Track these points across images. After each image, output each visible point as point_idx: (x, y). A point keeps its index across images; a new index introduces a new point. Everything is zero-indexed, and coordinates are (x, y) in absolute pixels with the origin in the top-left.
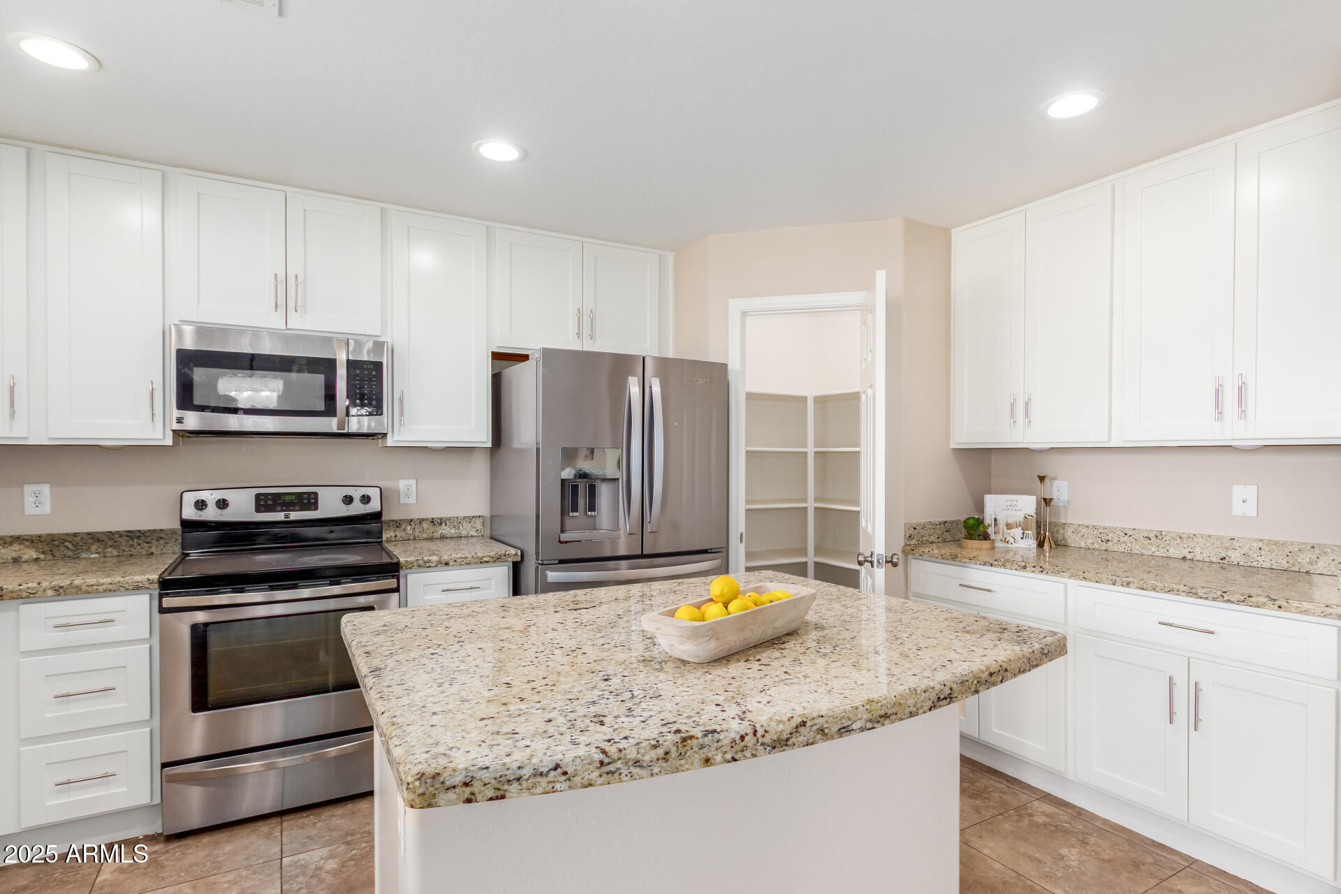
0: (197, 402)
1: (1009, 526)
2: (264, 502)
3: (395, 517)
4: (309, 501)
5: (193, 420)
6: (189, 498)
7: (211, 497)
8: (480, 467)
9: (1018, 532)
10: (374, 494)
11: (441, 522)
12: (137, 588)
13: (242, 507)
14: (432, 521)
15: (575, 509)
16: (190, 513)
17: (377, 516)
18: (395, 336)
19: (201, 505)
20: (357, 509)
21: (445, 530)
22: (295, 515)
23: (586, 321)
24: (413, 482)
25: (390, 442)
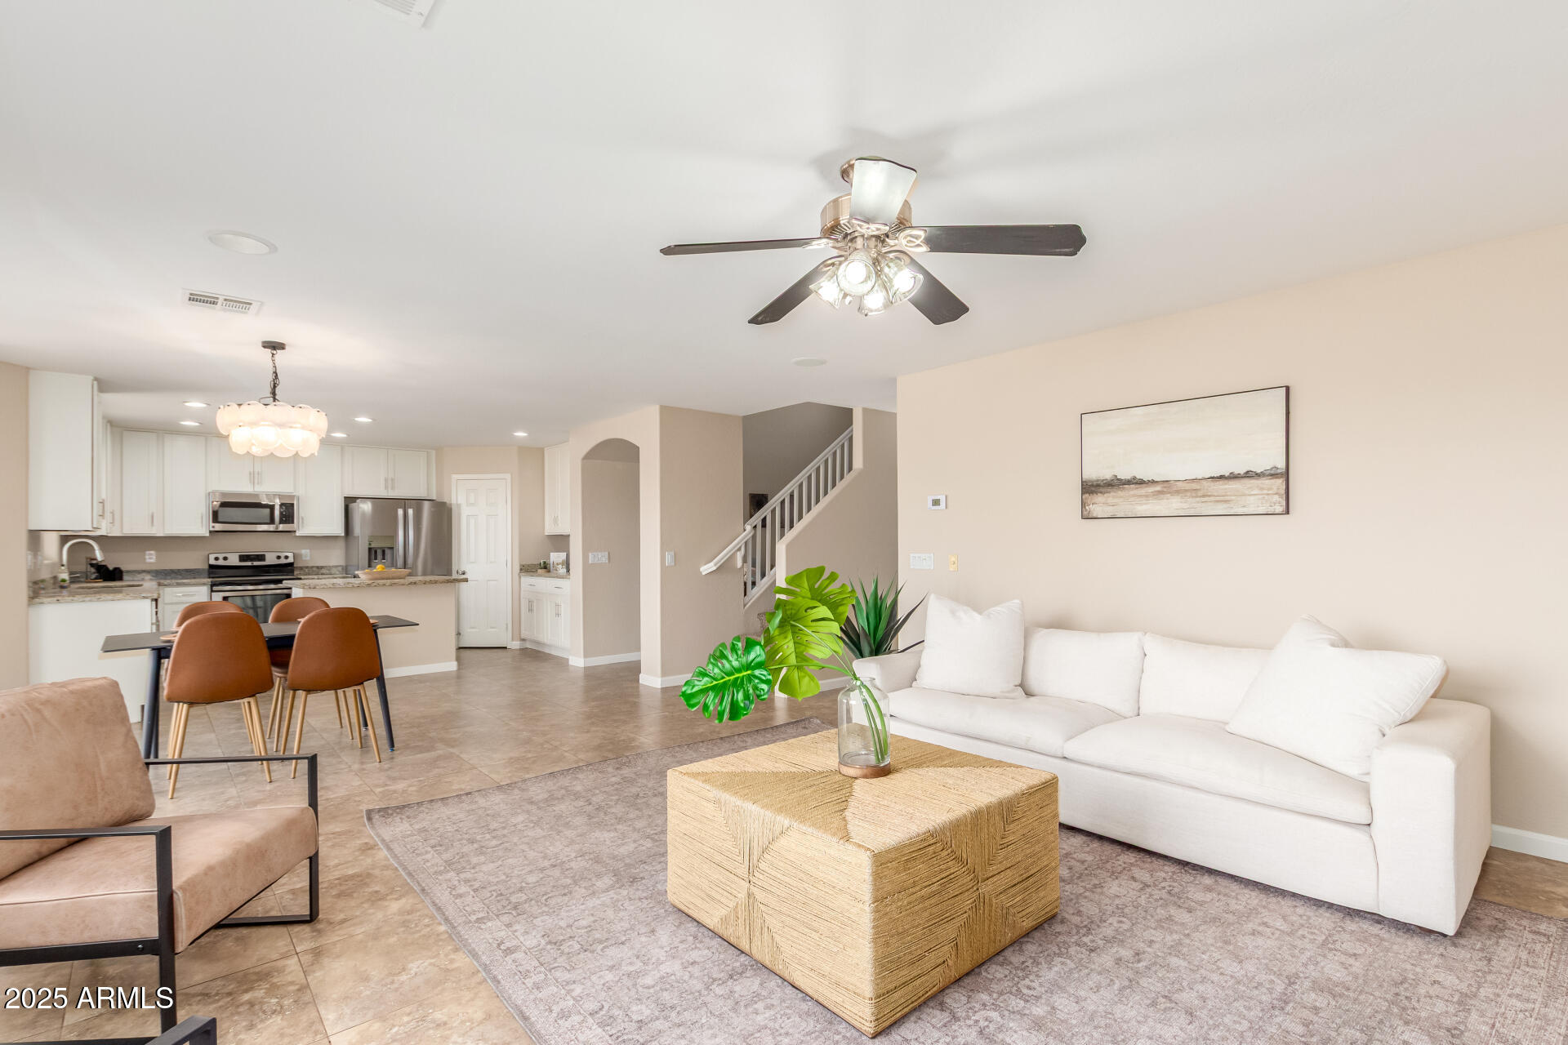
0: (220, 520)
1: (558, 564)
2: (243, 558)
3: (299, 566)
4: (261, 558)
5: (218, 527)
6: (212, 557)
7: (221, 556)
8: (341, 544)
9: (560, 566)
10: (290, 555)
11: (322, 567)
12: (204, 584)
13: (234, 560)
14: (318, 567)
15: (376, 559)
16: (212, 562)
17: (291, 564)
18: (300, 492)
19: (217, 559)
20: (283, 561)
21: (324, 571)
22: (256, 563)
23: (390, 482)
24: (308, 551)
25: (297, 534)
